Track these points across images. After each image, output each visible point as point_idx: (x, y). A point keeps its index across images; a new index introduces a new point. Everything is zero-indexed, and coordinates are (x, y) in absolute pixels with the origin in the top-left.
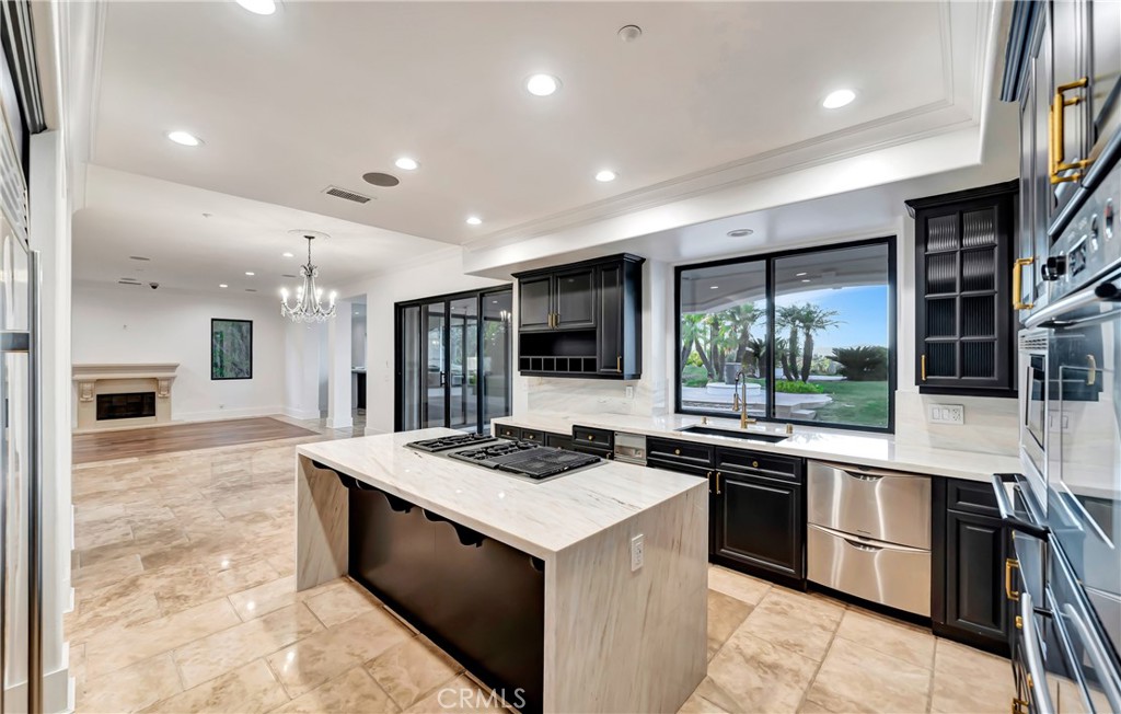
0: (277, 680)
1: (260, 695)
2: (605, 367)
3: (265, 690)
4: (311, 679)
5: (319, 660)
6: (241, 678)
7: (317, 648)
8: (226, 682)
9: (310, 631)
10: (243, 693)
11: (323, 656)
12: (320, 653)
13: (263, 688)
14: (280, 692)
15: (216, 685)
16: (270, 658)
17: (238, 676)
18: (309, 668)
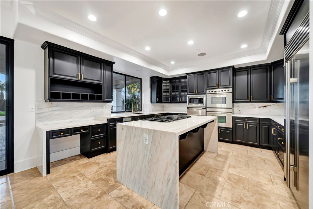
0: (223, 190)
1: (229, 190)
2: (106, 98)
3: (228, 190)
4: (216, 183)
5: (209, 184)
6: (231, 199)
7: (206, 187)
8: (236, 202)
9: (201, 194)
10: (233, 194)
11: (207, 184)
12: (207, 186)
13: (228, 191)
14: (225, 186)
15: (239, 204)
16: (219, 197)
17: (231, 200)
18: (214, 185)
